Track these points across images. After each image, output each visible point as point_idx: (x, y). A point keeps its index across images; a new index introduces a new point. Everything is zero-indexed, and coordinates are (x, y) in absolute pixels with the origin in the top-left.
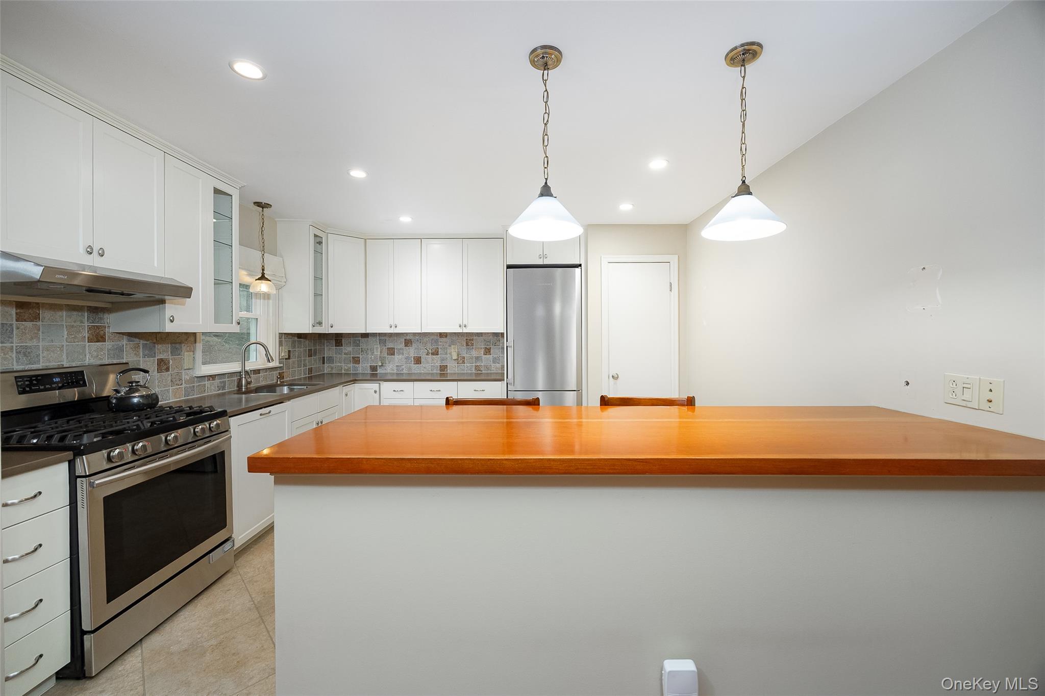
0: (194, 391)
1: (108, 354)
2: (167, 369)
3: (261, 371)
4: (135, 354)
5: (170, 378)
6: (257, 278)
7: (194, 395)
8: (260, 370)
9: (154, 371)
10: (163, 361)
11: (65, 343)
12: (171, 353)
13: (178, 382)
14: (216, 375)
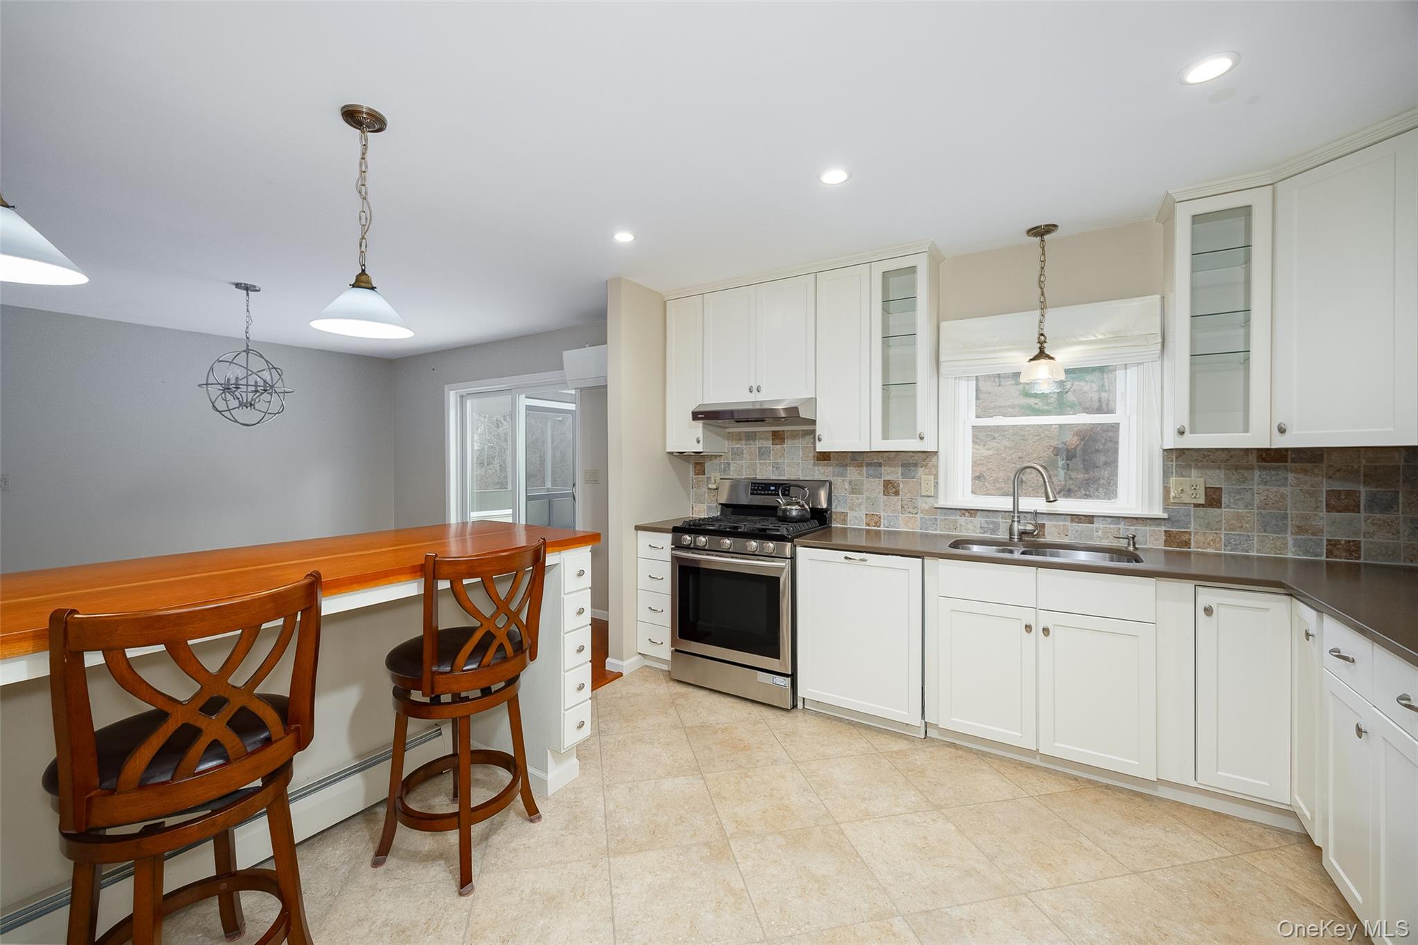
0: (937, 525)
1: (833, 472)
2: (897, 493)
3: (1095, 519)
4: (859, 473)
5: (899, 503)
6: (1031, 358)
7: (936, 530)
8: (1093, 516)
9: (879, 493)
10: (891, 483)
11: (800, 461)
12: (902, 474)
13: (911, 510)
14: (978, 510)
